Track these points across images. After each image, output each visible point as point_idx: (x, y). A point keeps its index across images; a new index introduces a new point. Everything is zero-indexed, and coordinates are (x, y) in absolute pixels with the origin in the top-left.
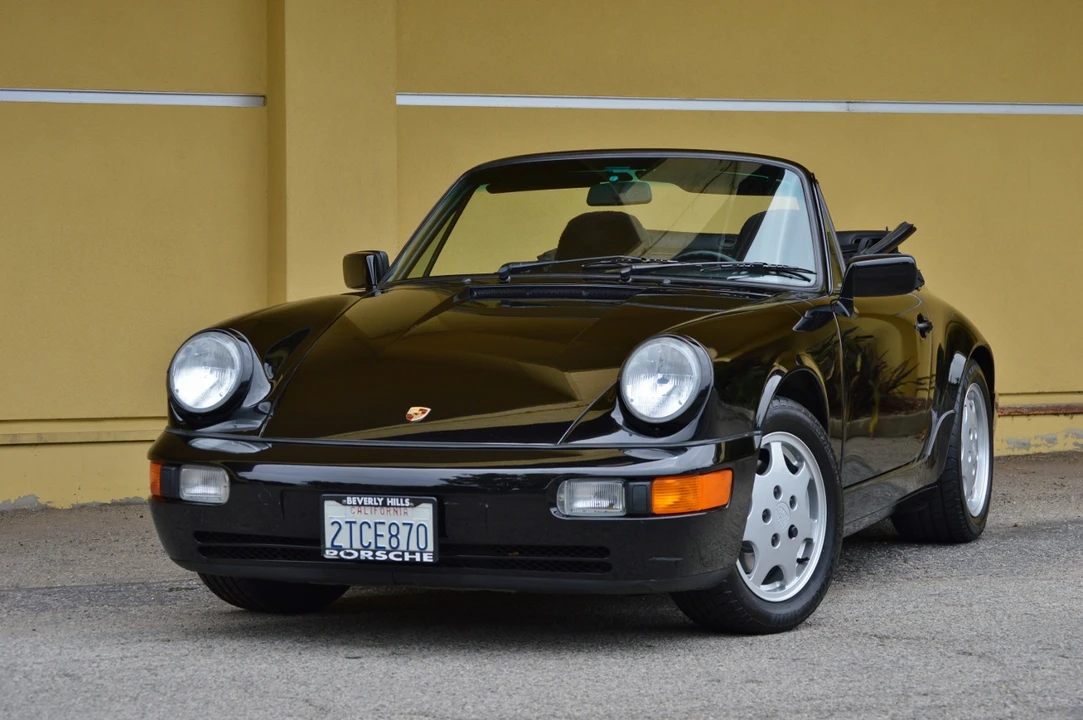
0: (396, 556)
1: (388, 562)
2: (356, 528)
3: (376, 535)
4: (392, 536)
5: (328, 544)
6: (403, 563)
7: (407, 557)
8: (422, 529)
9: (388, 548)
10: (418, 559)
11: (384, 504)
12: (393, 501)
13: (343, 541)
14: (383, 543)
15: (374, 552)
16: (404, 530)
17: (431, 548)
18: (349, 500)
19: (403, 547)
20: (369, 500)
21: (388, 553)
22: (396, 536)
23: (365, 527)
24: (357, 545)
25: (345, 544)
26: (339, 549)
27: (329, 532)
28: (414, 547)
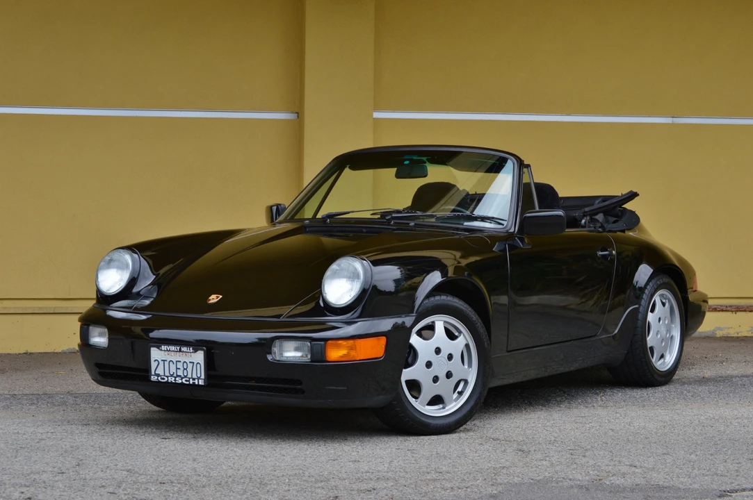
0: (186, 381)
1: (182, 383)
2: (166, 363)
3: (177, 368)
4: (184, 369)
5: (153, 373)
6: (189, 385)
7: (191, 382)
8: (198, 366)
9: (183, 376)
10: (197, 383)
11: (180, 351)
12: (184, 349)
13: (160, 371)
14: (180, 373)
15: (175, 378)
16: (190, 366)
17: (203, 377)
18: (164, 347)
19: (189, 376)
20: (173, 348)
21: (182, 379)
22: (186, 369)
23: (171, 363)
24: (167, 374)
25: (162, 373)
26: (158, 375)
27: (154, 365)
28: (194, 376)
